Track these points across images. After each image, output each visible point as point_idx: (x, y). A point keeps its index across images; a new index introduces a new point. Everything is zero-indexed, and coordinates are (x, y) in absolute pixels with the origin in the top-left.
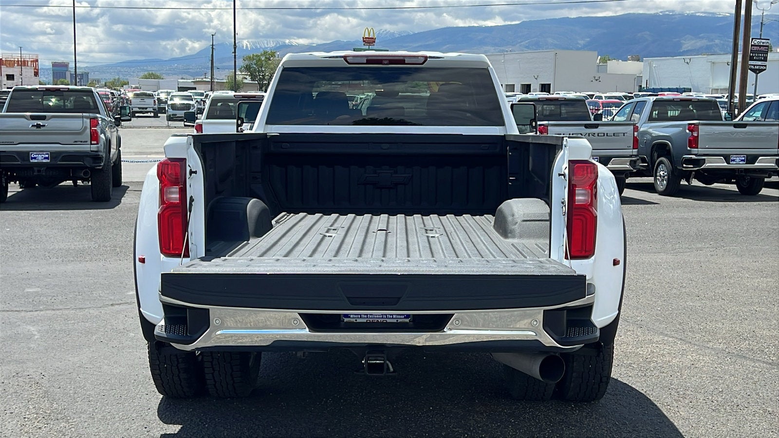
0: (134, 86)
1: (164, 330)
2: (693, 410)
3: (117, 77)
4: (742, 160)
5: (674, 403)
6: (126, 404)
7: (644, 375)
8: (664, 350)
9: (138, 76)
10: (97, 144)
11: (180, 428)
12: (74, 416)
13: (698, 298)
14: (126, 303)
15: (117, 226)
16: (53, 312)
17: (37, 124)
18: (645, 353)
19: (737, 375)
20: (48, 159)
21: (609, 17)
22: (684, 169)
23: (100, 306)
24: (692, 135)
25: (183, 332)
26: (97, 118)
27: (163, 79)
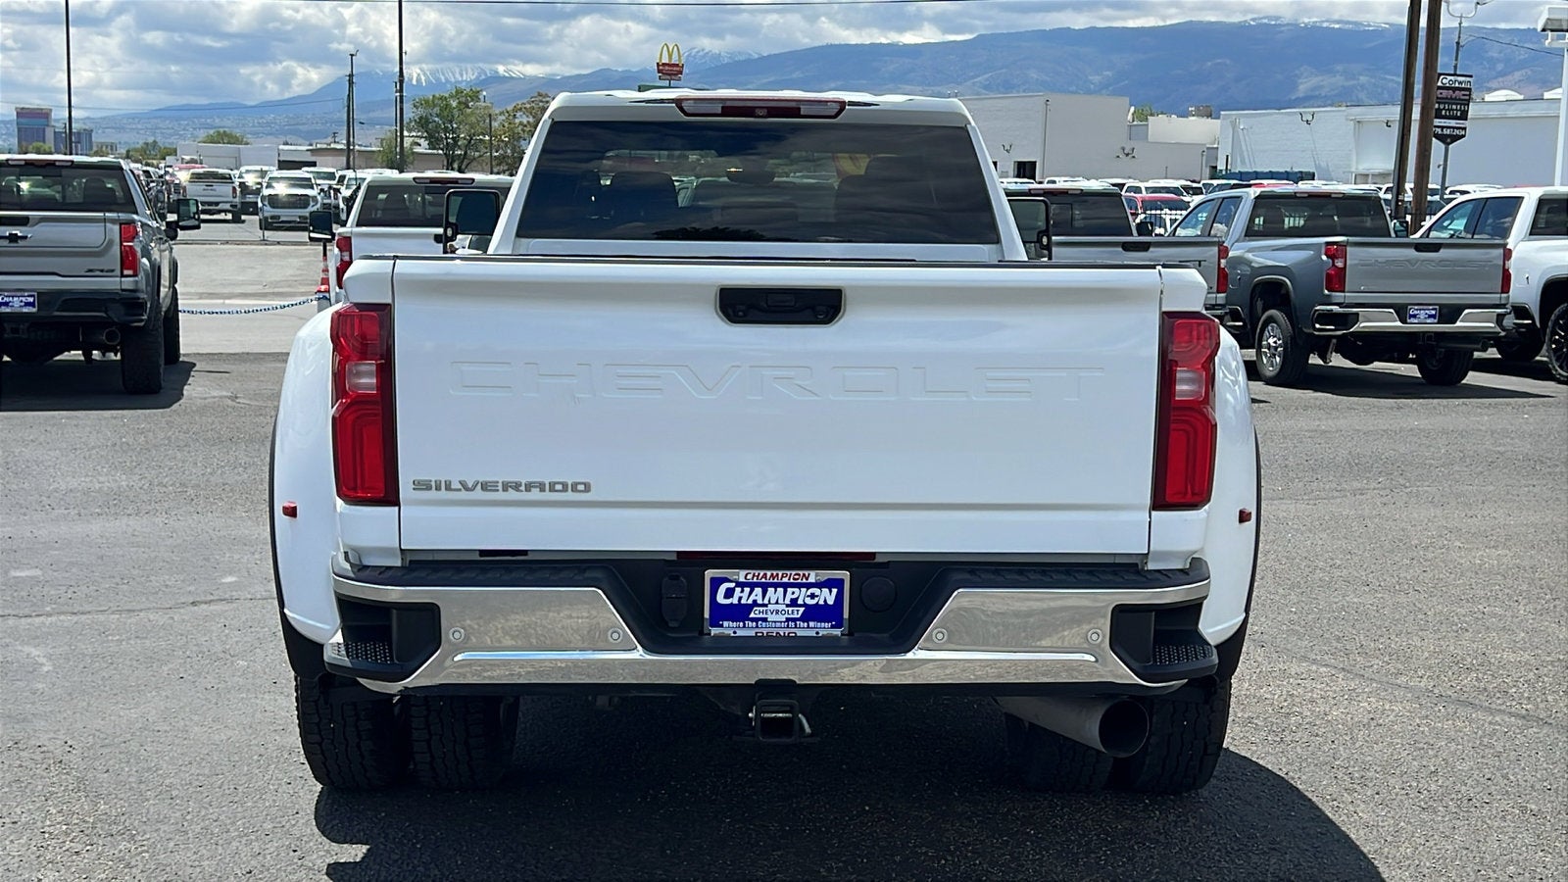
0: (187, 158)
1: (344, 653)
2: (1382, 809)
3: (151, 140)
4: (1430, 316)
5: (1345, 795)
6: (249, 804)
7: (1279, 739)
8: (1312, 691)
9: (194, 138)
10: (135, 275)
11: (364, 851)
12: (145, 827)
13: (1367, 589)
14: (222, 600)
15: (182, 444)
16: (75, 618)
17: (10, 234)
18: (1276, 697)
19: (1460, 740)
20: (34, 307)
21: (1150, 28)
22: (1316, 333)
23: (168, 606)
24: (1333, 264)
25: (385, 657)
26: (133, 221)
27: (247, 144)
